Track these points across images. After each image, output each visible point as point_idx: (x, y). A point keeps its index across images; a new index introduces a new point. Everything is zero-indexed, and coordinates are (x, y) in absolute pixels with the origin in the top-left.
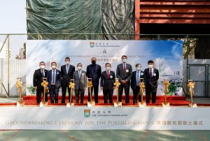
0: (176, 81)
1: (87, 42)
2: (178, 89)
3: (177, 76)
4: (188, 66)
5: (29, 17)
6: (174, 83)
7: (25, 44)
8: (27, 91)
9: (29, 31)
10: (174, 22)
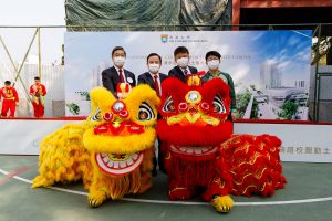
0: (298, 97)
1: (157, 34)
2: (300, 109)
3: (300, 89)
4: (318, 76)
5: (69, 1)
6: (294, 101)
8: (67, 109)
9: (69, 22)
10: (298, 6)
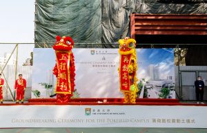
0: (169, 85)
1: (89, 50)
2: (171, 92)
3: (170, 80)
4: (180, 72)
5: (37, 29)
6: (167, 87)
7: (32, 53)
8: (32, 94)
9: (36, 41)
